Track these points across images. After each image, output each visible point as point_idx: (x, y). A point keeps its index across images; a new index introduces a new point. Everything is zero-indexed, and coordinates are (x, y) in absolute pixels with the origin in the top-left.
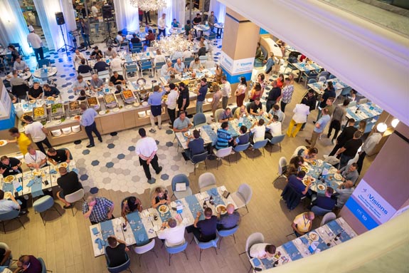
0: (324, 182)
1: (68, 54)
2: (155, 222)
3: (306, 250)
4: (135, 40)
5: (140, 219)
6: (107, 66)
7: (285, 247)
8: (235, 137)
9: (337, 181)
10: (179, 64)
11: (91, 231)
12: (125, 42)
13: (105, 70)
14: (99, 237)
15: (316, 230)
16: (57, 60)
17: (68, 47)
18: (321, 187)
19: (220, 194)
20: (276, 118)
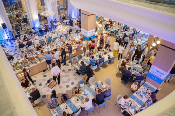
0: (136, 70)
1: (10, 41)
2: (78, 102)
3: (139, 96)
4: (40, 31)
5: (71, 102)
6: (32, 43)
7: (131, 97)
8: (97, 61)
9: (140, 69)
10: (63, 37)
11: (52, 113)
12: (36, 32)
13: (31, 45)
14: (56, 114)
15: (140, 88)
16: (6, 45)
17: (10, 38)
18: (135, 72)
19: (100, 84)
20: (110, 50)
